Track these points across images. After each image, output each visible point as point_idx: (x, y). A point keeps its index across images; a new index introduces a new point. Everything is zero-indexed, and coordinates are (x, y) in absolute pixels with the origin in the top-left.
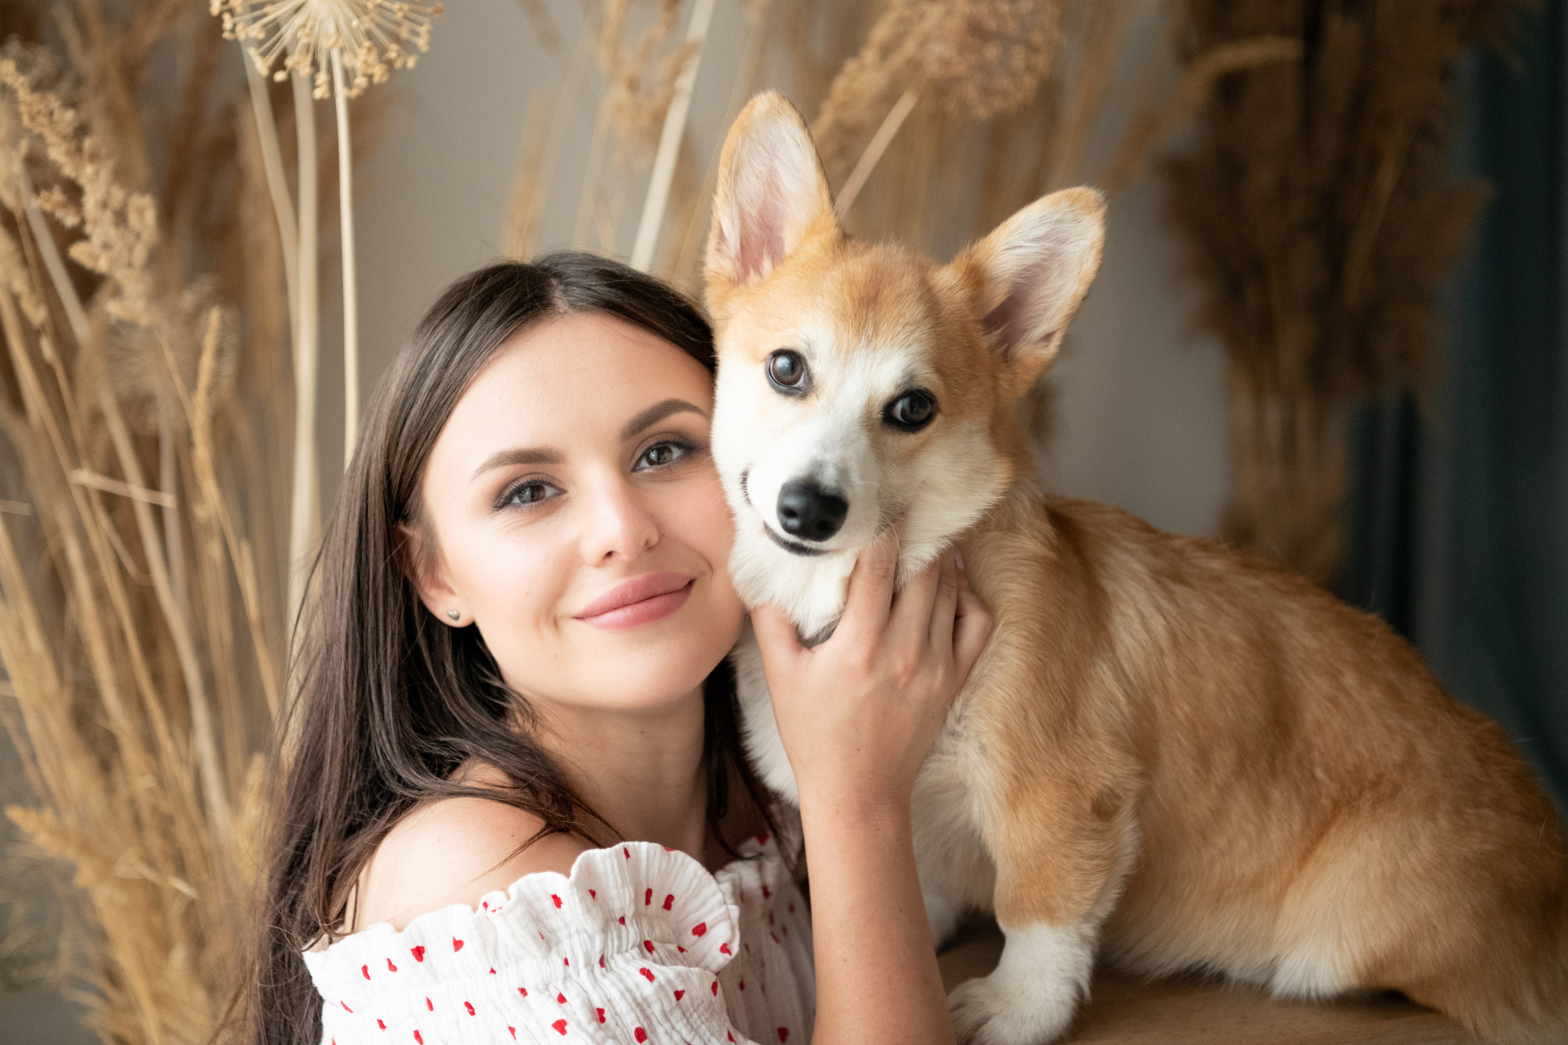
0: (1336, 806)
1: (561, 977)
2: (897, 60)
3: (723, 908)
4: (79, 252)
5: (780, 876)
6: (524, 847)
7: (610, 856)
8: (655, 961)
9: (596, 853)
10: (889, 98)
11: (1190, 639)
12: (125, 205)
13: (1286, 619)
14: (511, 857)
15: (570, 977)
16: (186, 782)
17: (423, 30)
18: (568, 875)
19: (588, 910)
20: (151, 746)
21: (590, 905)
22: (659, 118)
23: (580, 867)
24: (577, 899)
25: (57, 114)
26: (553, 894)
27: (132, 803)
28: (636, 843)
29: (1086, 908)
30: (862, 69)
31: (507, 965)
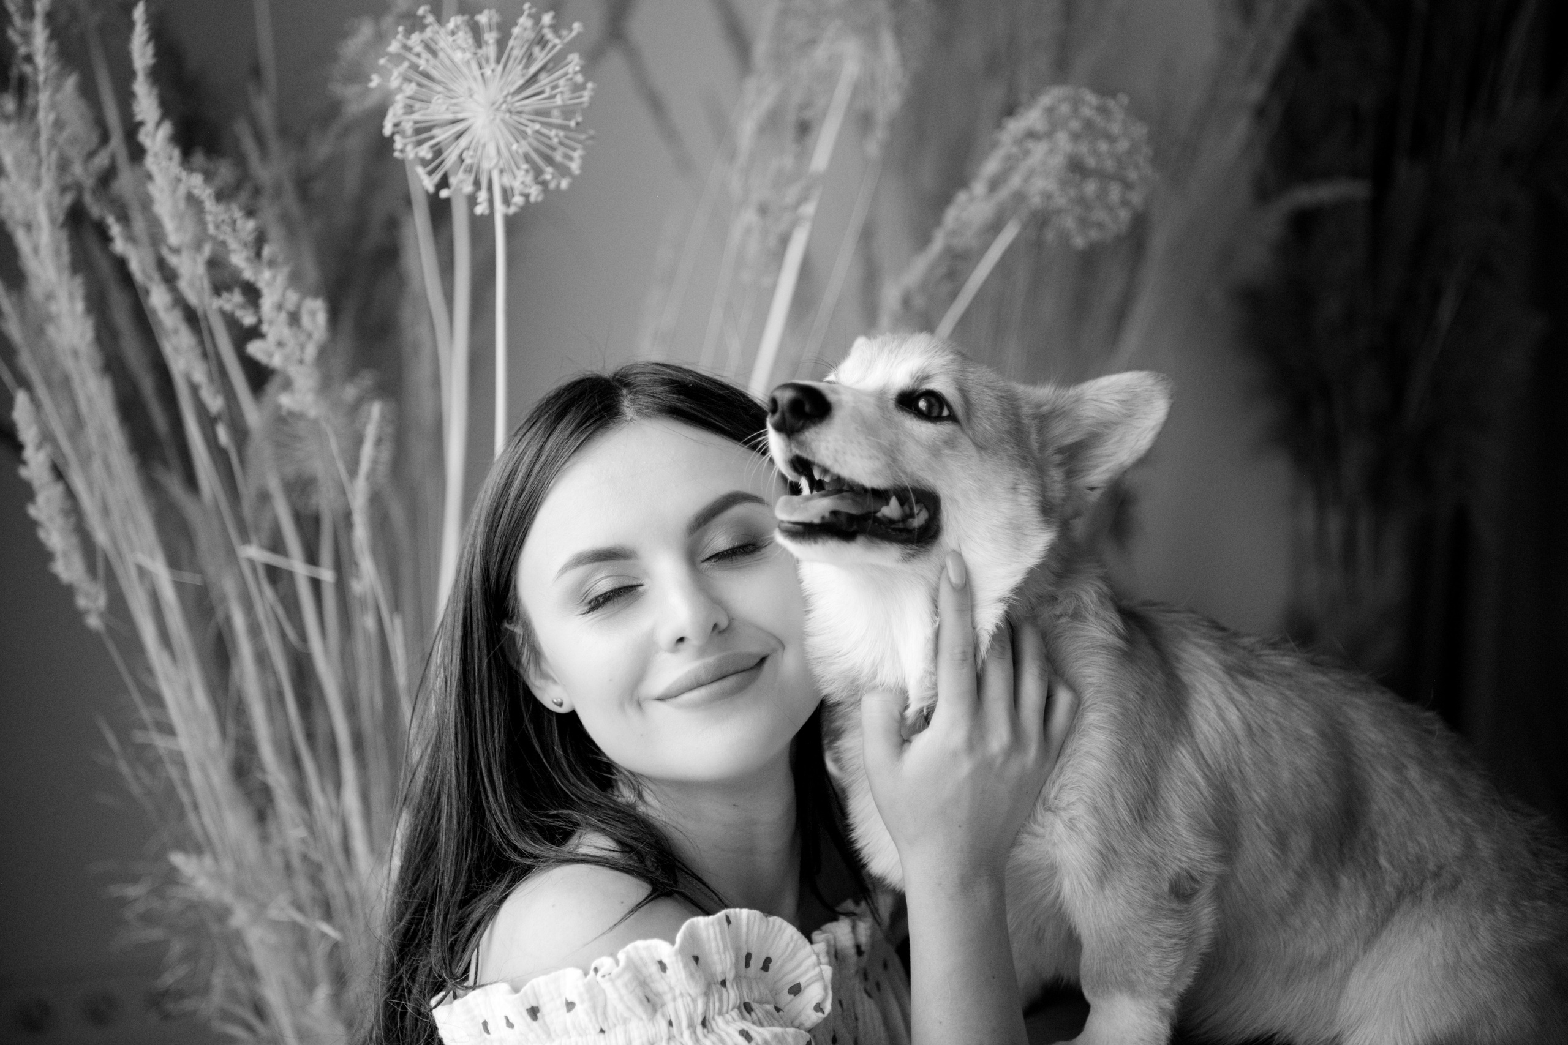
0: (1400, 894)
1: (665, 1038)
2: (1004, 193)
3: (817, 970)
4: (255, 349)
5: (872, 936)
6: (632, 911)
7: (712, 924)
8: (754, 1023)
9: (701, 921)
10: (995, 227)
11: (1263, 730)
12: (299, 307)
13: (1353, 715)
14: (620, 922)
15: (674, 1037)
16: (335, 833)
17: (576, 155)
18: (673, 942)
19: (692, 976)
20: (303, 798)
21: (693, 970)
22: (784, 241)
23: (685, 934)
24: (681, 965)
25: (239, 223)
26: (659, 959)
27: (284, 852)
28: (737, 910)
29: (1165, 983)
30: (972, 200)
31: (615, 1026)
